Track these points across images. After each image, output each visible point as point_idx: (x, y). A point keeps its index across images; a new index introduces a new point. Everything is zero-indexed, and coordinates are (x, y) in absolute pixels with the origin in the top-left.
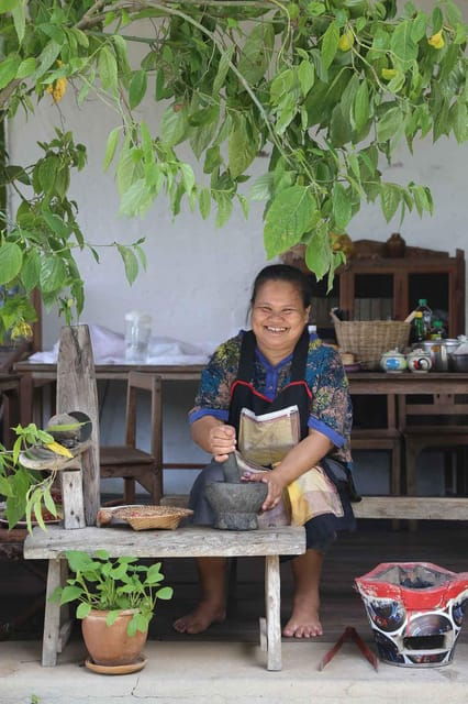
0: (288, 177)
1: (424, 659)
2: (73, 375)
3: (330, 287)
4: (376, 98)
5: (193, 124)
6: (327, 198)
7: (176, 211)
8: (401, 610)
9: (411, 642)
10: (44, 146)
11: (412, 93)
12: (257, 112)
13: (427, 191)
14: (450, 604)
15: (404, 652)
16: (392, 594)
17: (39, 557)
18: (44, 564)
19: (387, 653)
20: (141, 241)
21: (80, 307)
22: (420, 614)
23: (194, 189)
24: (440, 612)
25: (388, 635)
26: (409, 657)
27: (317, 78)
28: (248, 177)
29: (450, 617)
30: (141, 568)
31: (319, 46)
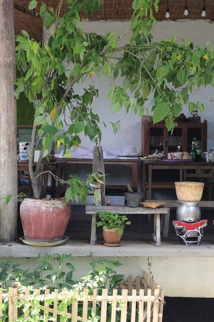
0: (161, 100)
1: (191, 244)
2: (98, 160)
3: (172, 133)
4: (188, 75)
5: (132, 83)
6: (172, 107)
7: (128, 112)
8: (185, 230)
9: (188, 239)
10: (85, 90)
11: (198, 73)
12: (151, 80)
13: (202, 104)
14: (199, 228)
15: (186, 242)
16: (183, 225)
17: (91, 213)
18: (91, 215)
19: (181, 242)
20: (118, 122)
21: (100, 141)
22: (190, 231)
23: (133, 105)
24: (196, 230)
25: (181, 237)
26: (187, 243)
27: (170, 69)
28: (148, 99)
29: (199, 232)
30: (121, 217)
31: (170, 59)
